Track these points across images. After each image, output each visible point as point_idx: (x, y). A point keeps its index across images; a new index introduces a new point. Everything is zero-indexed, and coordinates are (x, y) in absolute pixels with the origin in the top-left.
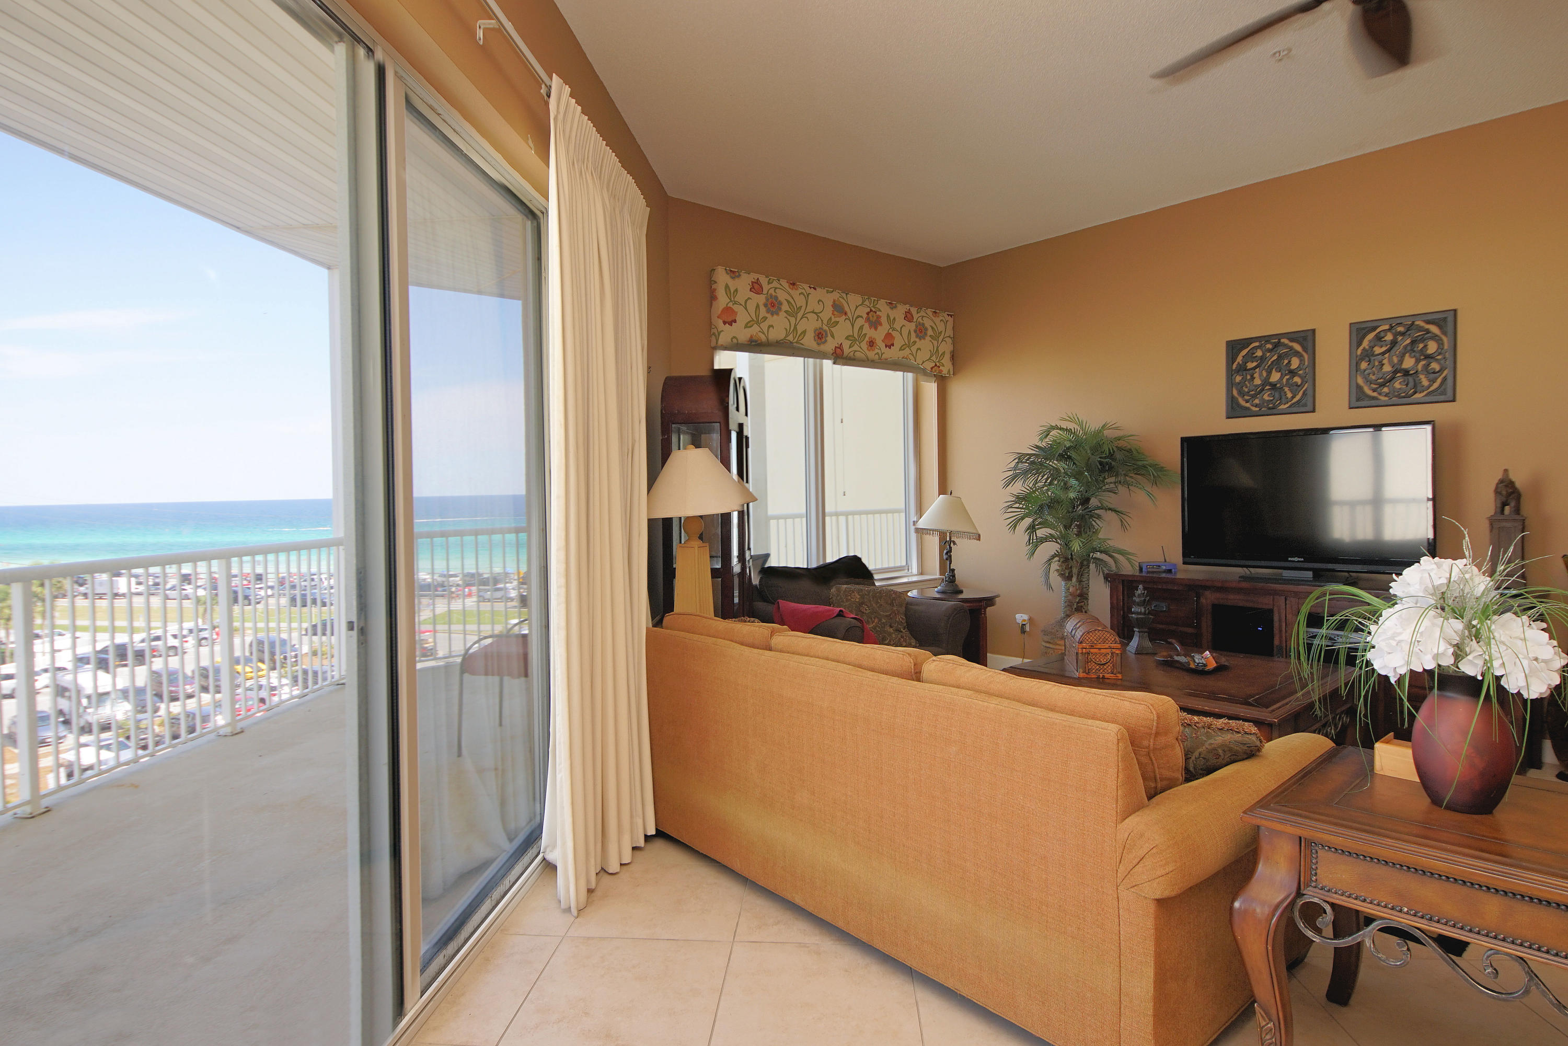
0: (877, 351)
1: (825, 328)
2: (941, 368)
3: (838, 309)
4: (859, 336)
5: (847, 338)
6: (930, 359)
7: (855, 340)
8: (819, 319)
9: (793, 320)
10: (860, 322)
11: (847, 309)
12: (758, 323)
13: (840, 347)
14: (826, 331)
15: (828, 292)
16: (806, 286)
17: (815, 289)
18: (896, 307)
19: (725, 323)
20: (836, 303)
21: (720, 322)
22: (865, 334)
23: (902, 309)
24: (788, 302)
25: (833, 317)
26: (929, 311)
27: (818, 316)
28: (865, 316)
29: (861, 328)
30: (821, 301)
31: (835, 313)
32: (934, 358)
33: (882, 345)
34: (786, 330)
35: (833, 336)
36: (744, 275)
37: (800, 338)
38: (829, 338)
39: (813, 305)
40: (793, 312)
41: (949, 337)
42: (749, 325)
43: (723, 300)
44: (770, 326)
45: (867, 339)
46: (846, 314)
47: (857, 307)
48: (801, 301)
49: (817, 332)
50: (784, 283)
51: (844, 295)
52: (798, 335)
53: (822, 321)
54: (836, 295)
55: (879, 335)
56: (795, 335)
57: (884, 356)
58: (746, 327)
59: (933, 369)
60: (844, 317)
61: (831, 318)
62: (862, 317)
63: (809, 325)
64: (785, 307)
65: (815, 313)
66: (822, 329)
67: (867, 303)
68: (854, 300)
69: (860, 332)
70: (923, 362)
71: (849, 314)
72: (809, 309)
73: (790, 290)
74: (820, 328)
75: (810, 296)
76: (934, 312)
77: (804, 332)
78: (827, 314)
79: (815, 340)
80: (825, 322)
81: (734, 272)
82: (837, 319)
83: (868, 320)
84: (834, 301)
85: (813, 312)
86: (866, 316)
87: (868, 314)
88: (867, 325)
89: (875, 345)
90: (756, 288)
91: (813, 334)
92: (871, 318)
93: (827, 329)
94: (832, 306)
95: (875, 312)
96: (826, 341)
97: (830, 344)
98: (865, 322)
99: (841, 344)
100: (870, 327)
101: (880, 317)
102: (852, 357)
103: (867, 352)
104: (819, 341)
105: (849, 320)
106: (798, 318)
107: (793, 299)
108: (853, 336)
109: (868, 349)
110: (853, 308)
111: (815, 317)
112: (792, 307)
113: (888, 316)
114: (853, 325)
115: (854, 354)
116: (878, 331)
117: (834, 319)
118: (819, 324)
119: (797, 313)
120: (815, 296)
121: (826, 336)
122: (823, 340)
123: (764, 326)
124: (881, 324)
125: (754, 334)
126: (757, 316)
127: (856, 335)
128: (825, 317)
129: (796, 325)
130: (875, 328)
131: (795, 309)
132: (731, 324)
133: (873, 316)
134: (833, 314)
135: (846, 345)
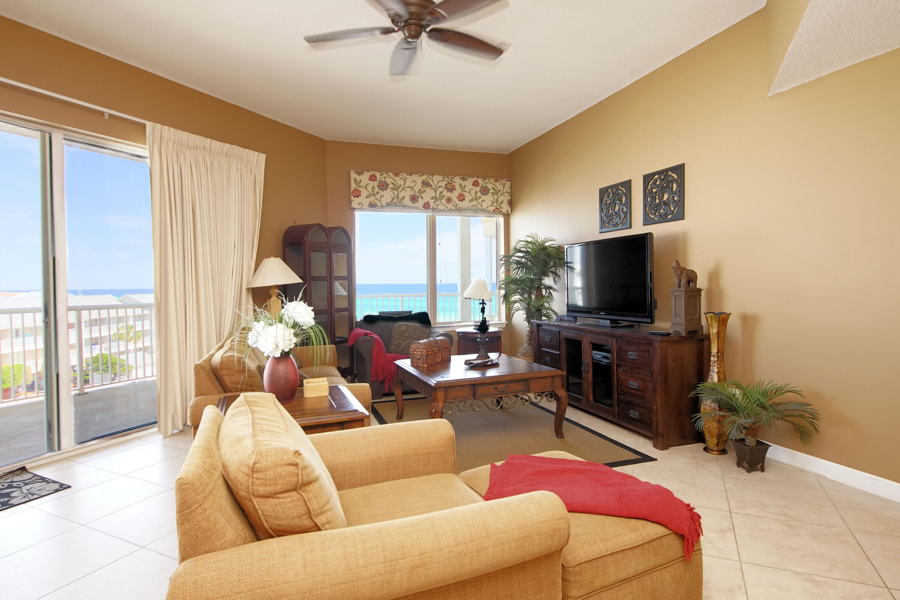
0: (453, 204)
1: (417, 194)
2: (501, 209)
3: (426, 184)
4: (440, 196)
5: (432, 198)
6: (492, 205)
7: (438, 199)
8: (413, 190)
9: (396, 192)
10: (440, 189)
11: (431, 183)
12: (374, 195)
13: (428, 203)
14: (417, 196)
15: (419, 176)
16: (405, 175)
17: (411, 175)
18: (467, 179)
19: (354, 197)
20: (425, 181)
21: (352, 197)
22: (444, 196)
23: (470, 181)
24: (393, 183)
25: (422, 188)
26: (492, 180)
27: (412, 189)
28: (444, 186)
29: (442, 192)
30: (414, 181)
31: (423, 186)
32: (495, 204)
33: (457, 201)
34: (392, 197)
35: (422, 198)
36: (365, 173)
37: (401, 201)
38: (420, 199)
39: (409, 183)
40: (396, 188)
41: (507, 192)
42: (368, 197)
43: (353, 186)
44: (381, 197)
45: (446, 198)
46: (431, 186)
47: (439, 182)
48: (401, 182)
49: (412, 197)
50: (391, 174)
51: (431, 177)
52: (400, 199)
53: (415, 191)
54: (425, 177)
55: (454, 195)
57: (458, 206)
58: (367, 197)
59: (495, 211)
60: (429, 188)
61: (420, 189)
62: (442, 187)
63: (407, 194)
64: (391, 186)
65: (411, 188)
66: (415, 195)
67: (446, 179)
68: (437, 178)
69: (441, 194)
70: (487, 207)
71: (433, 186)
72: (407, 185)
73: (394, 178)
74: (413, 195)
75: (407, 179)
76: (495, 180)
77: (404, 198)
78: (419, 186)
79: (411, 201)
80: (417, 191)
81: (359, 172)
82: (425, 189)
83: (446, 188)
84: (423, 180)
85: (409, 187)
86: (445, 186)
87: (446, 185)
88: (445, 191)
89: (451, 200)
90: (373, 178)
91: (409, 198)
92: (448, 187)
93: (418, 195)
94: (422, 183)
95: (452, 184)
96: (418, 201)
97: (421, 202)
98: (444, 189)
99: (428, 202)
100: (448, 191)
101: (455, 186)
102: (436, 208)
103: (446, 205)
104: (413, 201)
105: (433, 189)
106: (399, 191)
107: (396, 182)
108: (436, 197)
109: (446, 203)
110: (436, 183)
111: (411, 189)
112: (395, 186)
113: (461, 185)
114: (436, 192)
115: (437, 206)
116: (453, 193)
117: (422, 190)
118: (413, 193)
119: (398, 189)
120: (410, 179)
121: (418, 198)
122: (416, 200)
123: (378, 196)
124: (455, 189)
125: (372, 201)
126: (373, 192)
127: (438, 196)
128: (417, 189)
129: (398, 195)
130: (452, 192)
131: (398, 187)
132: (357, 197)
133: (450, 186)
134: (422, 187)
135: (431, 202)
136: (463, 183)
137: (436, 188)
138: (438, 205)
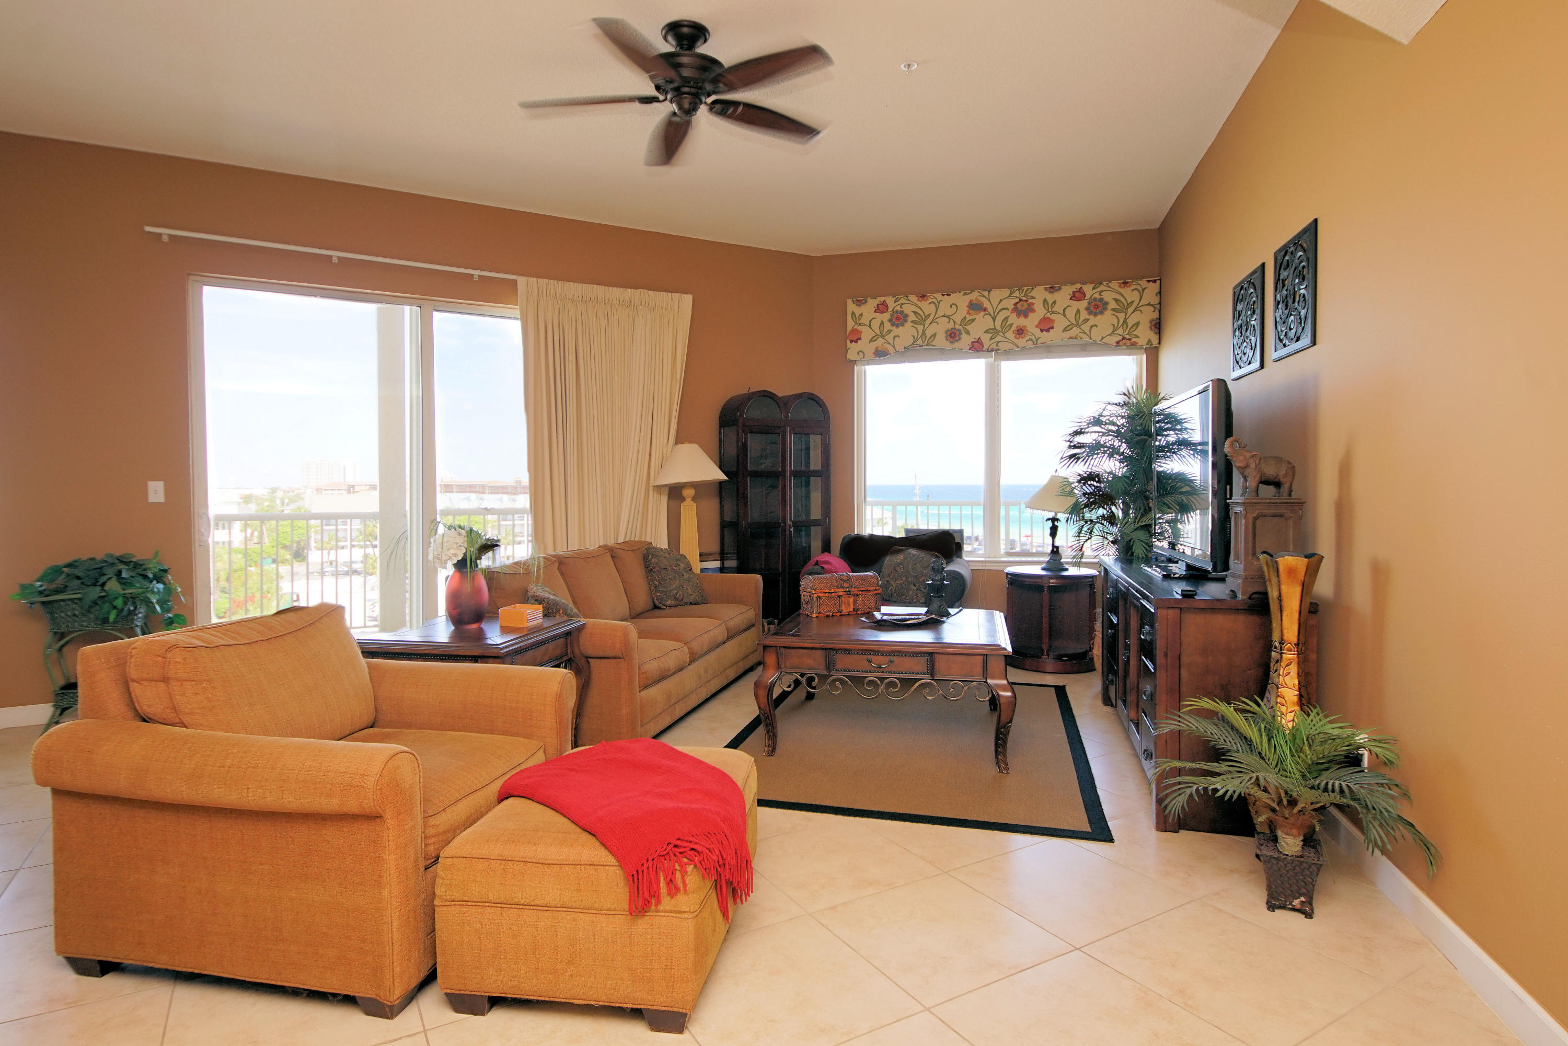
0: (1028, 337)
1: (957, 327)
2: (1133, 339)
3: (975, 307)
4: (1002, 327)
5: (987, 332)
6: (1113, 333)
7: (998, 332)
8: (951, 321)
9: (920, 328)
10: (1004, 314)
11: (986, 304)
12: (883, 336)
13: (979, 341)
14: (959, 330)
15: (965, 294)
16: (939, 296)
17: (949, 295)
18: (1057, 289)
19: (851, 342)
20: (974, 302)
21: (848, 342)
22: (1012, 325)
23: (1066, 291)
24: (915, 313)
25: (968, 316)
26: (1112, 284)
27: (950, 319)
28: (1011, 307)
29: (1006, 319)
30: (955, 304)
31: (971, 311)
32: (1120, 331)
33: (1037, 332)
34: (914, 337)
35: (968, 333)
36: (869, 300)
37: (930, 341)
38: (964, 335)
39: (944, 308)
40: (921, 319)
42: (874, 339)
43: (850, 324)
44: (895, 337)
45: (1014, 328)
46: (985, 310)
47: (1001, 301)
48: (929, 309)
49: (949, 333)
50: (913, 298)
51: (986, 293)
52: (928, 339)
53: (955, 322)
54: (974, 296)
55: (1030, 323)
56: (924, 340)
58: (871, 341)
59: (1121, 343)
60: (983, 313)
61: (965, 318)
62: (1007, 309)
63: (941, 328)
64: (912, 317)
65: (947, 317)
66: (955, 329)
67: (1017, 294)
68: (997, 295)
69: (1004, 323)
70: (1103, 338)
71: (990, 310)
72: (940, 313)
73: (919, 303)
74: (952, 329)
75: (941, 303)
76: (1123, 283)
77: (934, 335)
78: (963, 312)
79: (947, 339)
80: (958, 322)
81: (860, 301)
82: (973, 317)
83: (1015, 309)
84: (971, 301)
85: (944, 316)
86: (1013, 306)
87: (1016, 304)
88: (1014, 316)
89: (1025, 332)
90: (882, 308)
91: (944, 335)
92: (1020, 308)
93: (961, 328)
94: (968, 306)
95: (1027, 301)
96: (960, 339)
97: (966, 340)
98: (1011, 313)
99: (979, 338)
100: (1018, 316)
101: (1033, 304)
102: (996, 348)
103: (1016, 341)
104: (952, 340)
105: (990, 315)
106: (926, 326)
107: (922, 310)
108: (995, 329)
109: (1015, 337)
110: (995, 303)
111: (947, 320)
112: (919, 317)
113: (1045, 301)
114: (994, 319)
115: (997, 345)
116: (1028, 319)
117: (968, 318)
118: (951, 325)
119: (925, 321)
120: (946, 301)
121: (960, 334)
122: (957, 338)
123: (890, 338)
124: (1033, 311)
125: (880, 346)
126: (882, 332)
127: (998, 327)
128: (958, 318)
129: (924, 331)
130: (1026, 316)
131: (924, 317)
132: (856, 342)
133: (1022, 306)
134: (968, 313)
135: (986, 339)
136: (1050, 298)
137: (994, 313)
138: (999, 342)
